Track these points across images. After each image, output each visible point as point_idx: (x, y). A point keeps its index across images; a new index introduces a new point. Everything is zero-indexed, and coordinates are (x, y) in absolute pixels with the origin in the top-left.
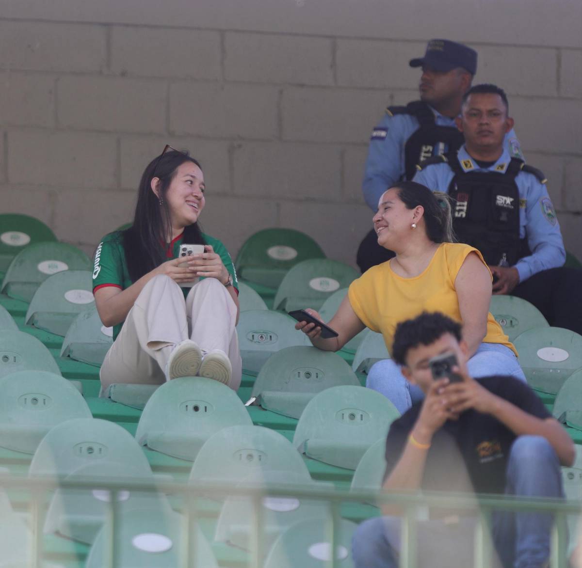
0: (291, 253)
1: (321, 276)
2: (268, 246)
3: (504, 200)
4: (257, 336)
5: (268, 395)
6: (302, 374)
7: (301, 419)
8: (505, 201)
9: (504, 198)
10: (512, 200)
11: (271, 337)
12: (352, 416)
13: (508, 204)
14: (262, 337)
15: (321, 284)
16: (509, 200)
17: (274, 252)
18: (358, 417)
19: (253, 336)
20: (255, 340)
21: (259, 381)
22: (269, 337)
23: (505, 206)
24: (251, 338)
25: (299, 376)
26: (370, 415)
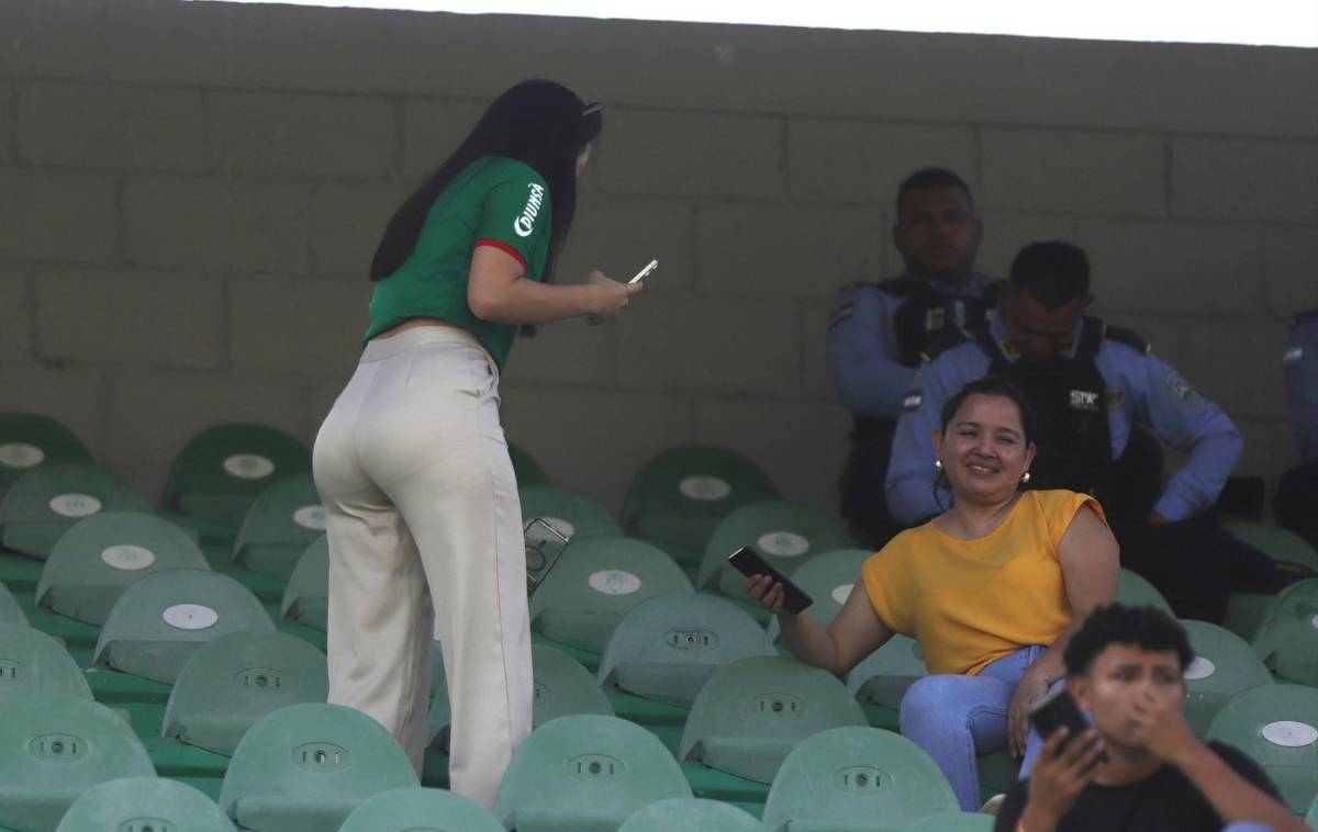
0: (718, 489)
1: (776, 529)
2: (682, 476)
3: (1083, 398)
4: (683, 639)
5: (714, 741)
6: (768, 705)
7: (776, 784)
8: (1085, 399)
9: (1083, 394)
10: (1095, 396)
11: (706, 639)
12: (862, 780)
13: (1090, 404)
14: (690, 639)
15: (778, 543)
16: (1090, 398)
17: (690, 487)
18: (872, 781)
19: (676, 637)
20: (679, 645)
21: (695, 717)
22: (703, 641)
23: (1086, 407)
24: (672, 640)
25: (762, 708)
26: (892, 776)
